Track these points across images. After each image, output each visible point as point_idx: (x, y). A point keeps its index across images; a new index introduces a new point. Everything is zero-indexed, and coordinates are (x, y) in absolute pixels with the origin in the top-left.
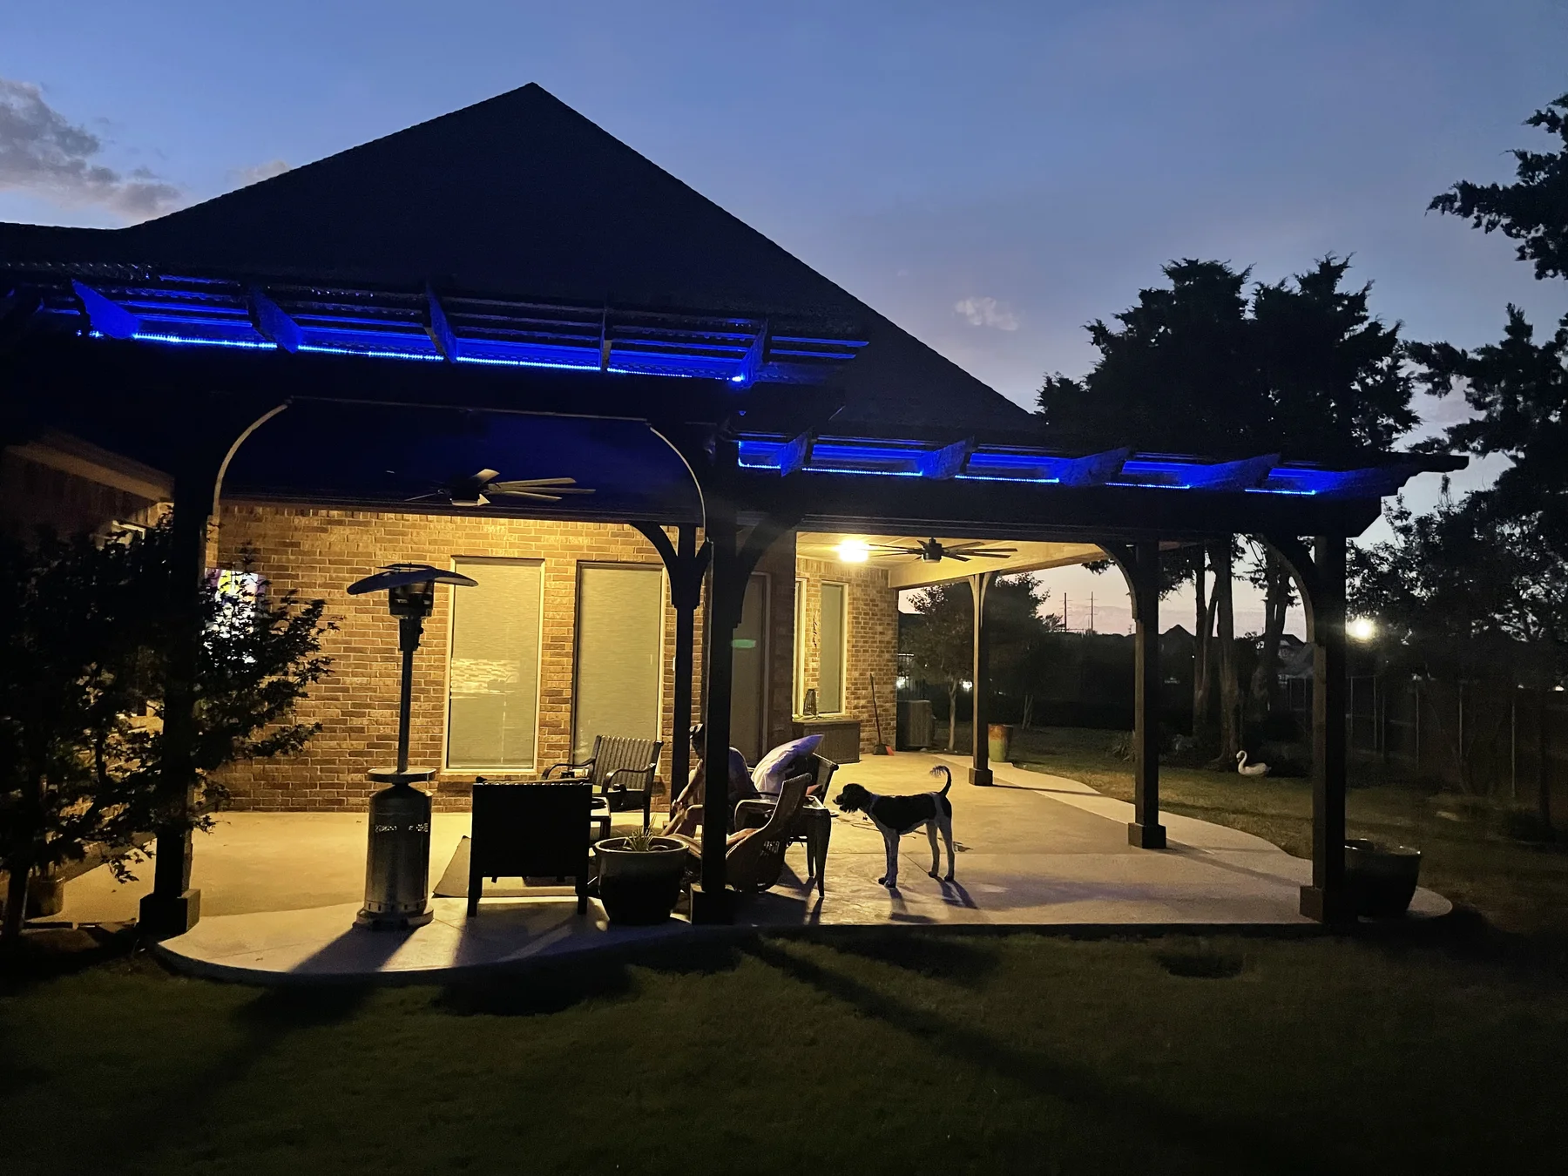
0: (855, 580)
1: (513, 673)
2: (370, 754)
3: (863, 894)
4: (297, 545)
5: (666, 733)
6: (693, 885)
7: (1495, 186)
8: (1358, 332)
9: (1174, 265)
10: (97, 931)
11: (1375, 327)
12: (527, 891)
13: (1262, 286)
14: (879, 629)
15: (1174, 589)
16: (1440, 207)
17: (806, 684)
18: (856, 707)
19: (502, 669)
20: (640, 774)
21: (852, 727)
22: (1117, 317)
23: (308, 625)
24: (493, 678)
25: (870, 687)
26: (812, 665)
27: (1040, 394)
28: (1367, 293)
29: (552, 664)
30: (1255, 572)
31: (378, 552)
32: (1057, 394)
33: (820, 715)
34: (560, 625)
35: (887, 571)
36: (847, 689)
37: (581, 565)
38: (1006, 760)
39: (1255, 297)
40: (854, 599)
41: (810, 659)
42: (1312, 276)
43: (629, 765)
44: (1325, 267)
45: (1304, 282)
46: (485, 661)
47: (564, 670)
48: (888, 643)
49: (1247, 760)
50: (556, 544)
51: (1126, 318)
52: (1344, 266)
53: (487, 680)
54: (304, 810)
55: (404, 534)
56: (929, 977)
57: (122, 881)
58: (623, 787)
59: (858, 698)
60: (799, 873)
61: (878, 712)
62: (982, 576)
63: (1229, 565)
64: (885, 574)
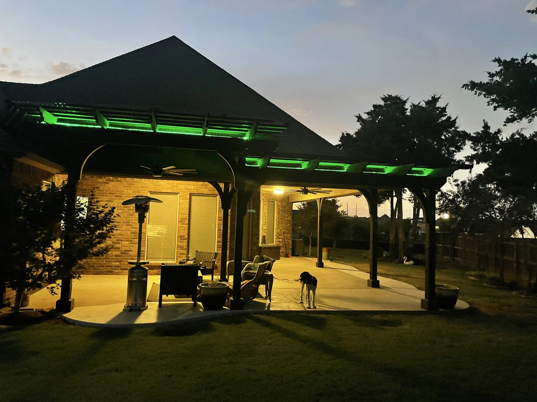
0: (278, 200)
1: (165, 230)
2: (122, 256)
3: (283, 301)
4: (98, 188)
5: (218, 250)
6: (230, 298)
7: (481, 82)
8: (443, 120)
9: (384, 97)
10: (42, 312)
11: (449, 118)
12: (176, 300)
13: (413, 104)
14: (286, 216)
15: (383, 203)
16: (465, 87)
17: (262, 234)
18: (278, 242)
19: (161, 228)
20: (210, 263)
21: (278, 248)
22: (365, 113)
23: (111, 215)
24: (158, 231)
25: (283, 235)
26: (265, 228)
27: (340, 138)
28: (447, 107)
29: (181, 227)
30: (410, 198)
31: (125, 190)
32: (345, 138)
33: (267, 244)
34: (184, 214)
35: (289, 197)
36: (276, 235)
37: (191, 195)
38: (328, 259)
39: (410, 107)
40: (278, 206)
41: (264, 225)
42: (429, 101)
43: (207, 260)
44: (433, 98)
45: (427, 103)
46: (156, 226)
47: (185, 229)
48: (289, 220)
49: (407, 259)
50: (183, 188)
51: (368, 114)
52: (439, 98)
53: (156, 232)
54: (100, 274)
55: (133, 184)
56: (305, 326)
57: (53, 295)
58: (205, 267)
59: (279, 239)
60: (263, 295)
61: (286, 243)
62: (321, 199)
63: (401, 195)
64: (288, 198)
